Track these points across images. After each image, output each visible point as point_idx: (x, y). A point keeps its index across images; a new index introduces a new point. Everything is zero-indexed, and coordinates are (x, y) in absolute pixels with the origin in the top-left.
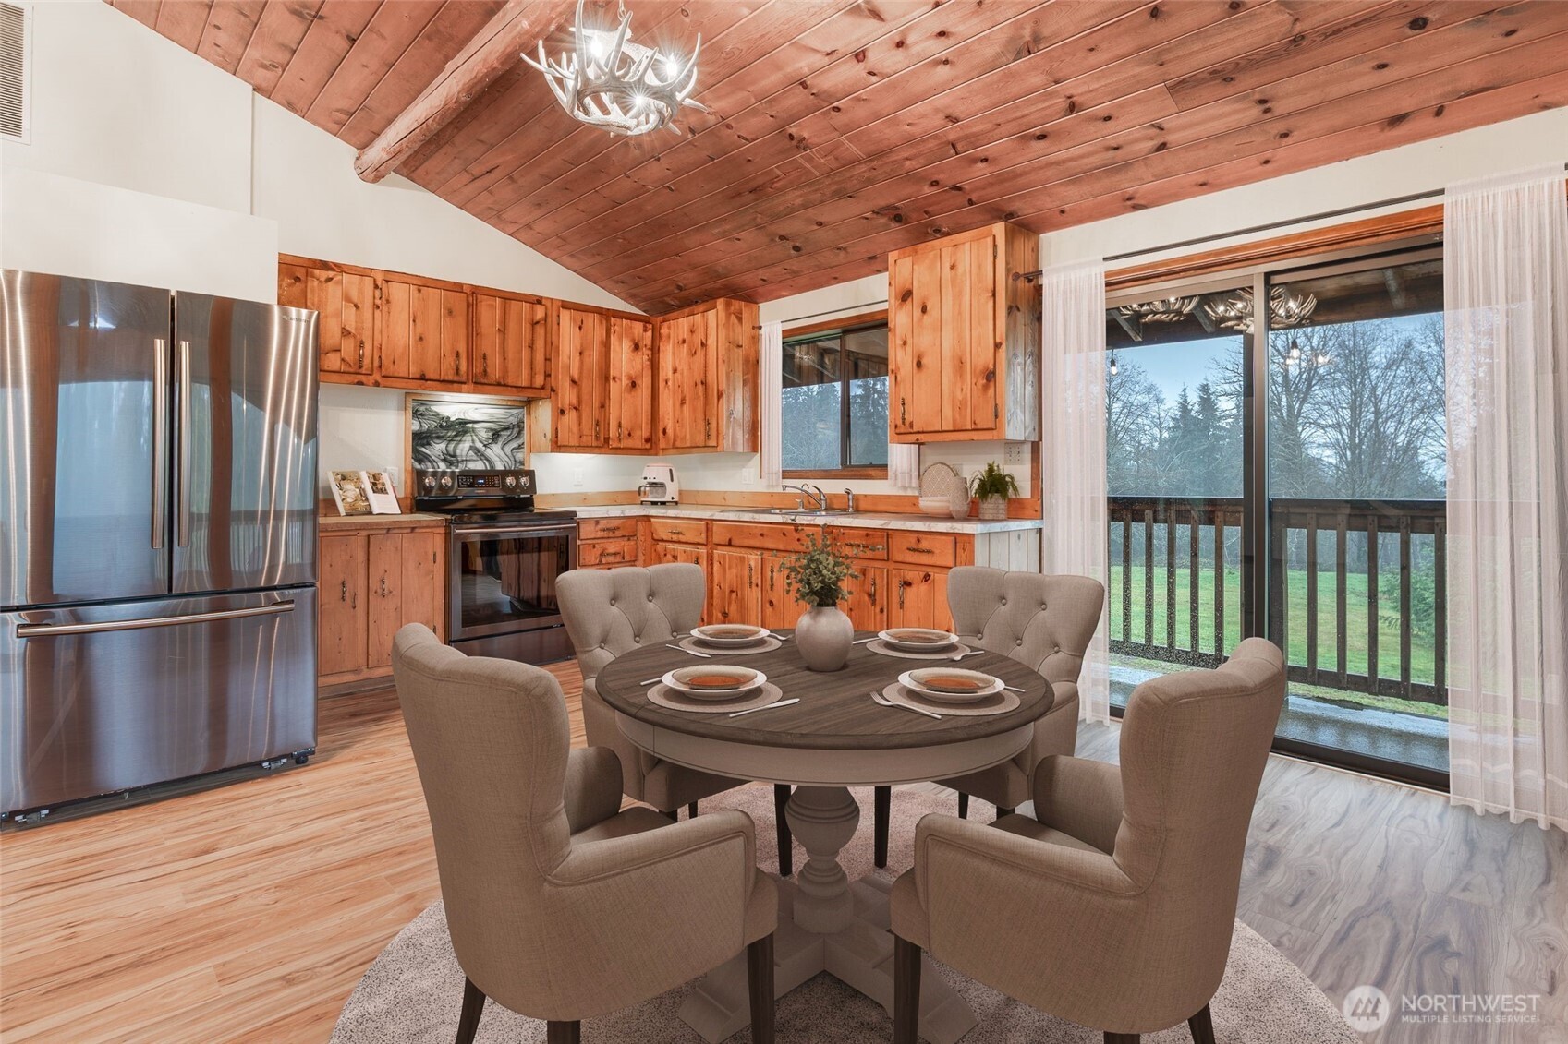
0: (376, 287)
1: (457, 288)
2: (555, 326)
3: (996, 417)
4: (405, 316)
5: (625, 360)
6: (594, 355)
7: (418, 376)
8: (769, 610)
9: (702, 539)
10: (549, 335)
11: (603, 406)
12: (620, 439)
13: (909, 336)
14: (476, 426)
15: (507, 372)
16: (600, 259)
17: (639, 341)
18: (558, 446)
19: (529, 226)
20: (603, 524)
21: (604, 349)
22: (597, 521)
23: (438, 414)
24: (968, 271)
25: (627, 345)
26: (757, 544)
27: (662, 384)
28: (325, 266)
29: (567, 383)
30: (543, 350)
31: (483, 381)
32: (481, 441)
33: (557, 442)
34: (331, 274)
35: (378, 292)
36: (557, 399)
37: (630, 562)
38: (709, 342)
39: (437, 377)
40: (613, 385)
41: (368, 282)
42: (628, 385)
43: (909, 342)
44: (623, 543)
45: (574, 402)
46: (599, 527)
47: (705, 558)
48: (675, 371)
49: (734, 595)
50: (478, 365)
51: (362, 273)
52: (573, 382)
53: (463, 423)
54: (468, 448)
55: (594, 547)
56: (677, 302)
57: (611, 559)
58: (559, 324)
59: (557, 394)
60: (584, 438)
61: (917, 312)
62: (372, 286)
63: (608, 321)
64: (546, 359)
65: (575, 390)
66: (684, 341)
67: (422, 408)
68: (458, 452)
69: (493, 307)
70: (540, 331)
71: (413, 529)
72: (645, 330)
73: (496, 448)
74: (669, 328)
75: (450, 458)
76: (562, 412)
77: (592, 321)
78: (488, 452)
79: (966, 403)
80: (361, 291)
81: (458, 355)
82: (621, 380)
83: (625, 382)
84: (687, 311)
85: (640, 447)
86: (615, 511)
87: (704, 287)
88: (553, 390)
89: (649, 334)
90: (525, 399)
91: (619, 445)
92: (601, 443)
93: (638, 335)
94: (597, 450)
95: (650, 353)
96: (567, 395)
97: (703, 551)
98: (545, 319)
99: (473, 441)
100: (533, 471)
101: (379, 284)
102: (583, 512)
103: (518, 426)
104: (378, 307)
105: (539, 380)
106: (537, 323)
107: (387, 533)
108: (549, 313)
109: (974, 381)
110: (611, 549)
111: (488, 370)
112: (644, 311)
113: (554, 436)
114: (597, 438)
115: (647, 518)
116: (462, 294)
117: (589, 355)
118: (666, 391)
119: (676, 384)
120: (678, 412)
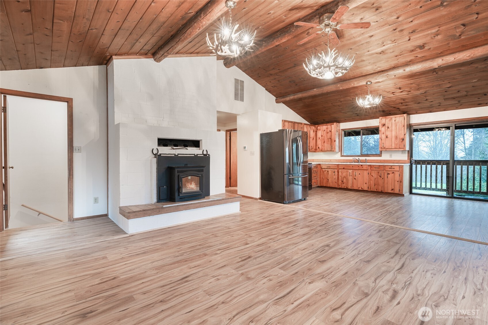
3: (404, 146)
8: (354, 180)
9: (336, 168)
12: (311, 149)
13: (384, 132)
24: (398, 121)
25: (312, 131)
26: (351, 168)
27: (318, 138)
38: (332, 131)
43: (385, 133)
46: (314, 166)
48: (322, 136)
49: (345, 178)
55: (313, 170)
57: (315, 172)
61: (386, 128)
66: (325, 130)
74: (320, 127)
79: (398, 144)
83: (312, 138)
84: (325, 125)
85: (314, 151)
86: (315, 163)
89: (315, 128)
93: (313, 129)
95: (315, 132)
97: (336, 170)
109: (399, 140)
110: (315, 170)
115: (320, 164)
118: (319, 140)
119: (322, 139)
120: (323, 144)
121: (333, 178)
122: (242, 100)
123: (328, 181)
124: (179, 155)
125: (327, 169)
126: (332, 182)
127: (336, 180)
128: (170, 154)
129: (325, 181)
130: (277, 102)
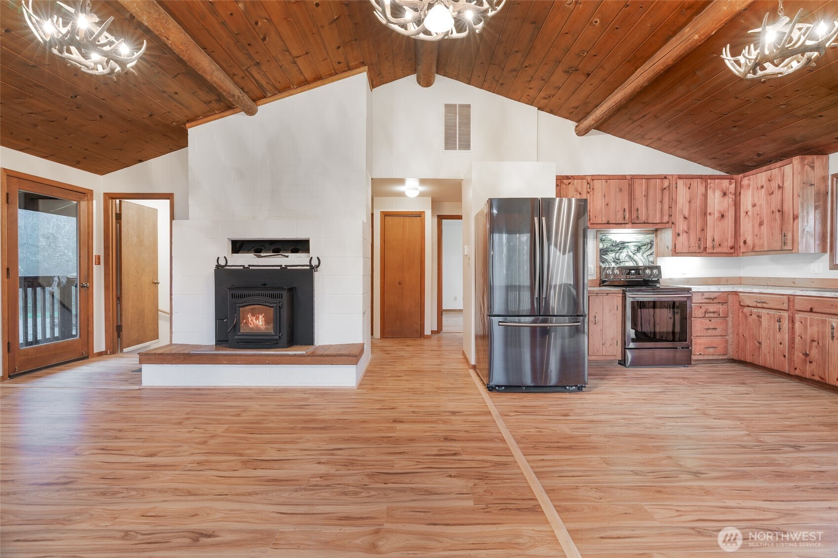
0: (588, 183)
1: (623, 177)
2: (674, 189)
4: (600, 195)
5: (716, 202)
6: (698, 202)
7: (606, 222)
9: (785, 306)
10: (671, 195)
11: (703, 230)
12: (713, 247)
14: (629, 244)
15: (649, 216)
16: (703, 148)
17: (726, 190)
18: (675, 253)
19: (660, 139)
20: (706, 295)
21: (704, 198)
22: (703, 293)
23: (611, 240)
25: (718, 194)
27: (742, 214)
28: (568, 178)
29: (682, 219)
30: (668, 203)
31: (636, 222)
32: (631, 252)
33: (675, 251)
34: (570, 181)
35: (588, 185)
36: (675, 228)
37: (723, 317)
38: (786, 185)
39: (615, 222)
40: (709, 218)
41: (585, 182)
42: (719, 216)
44: (719, 306)
45: (686, 229)
46: (704, 297)
47: (787, 319)
48: (754, 206)
49: (815, 344)
50: (634, 214)
51: (582, 178)
52: (685, 218)
53: (623, 243)
54: (625, 255)
55: (701, 307)
56: (755, 164)
57: (711, 315)
58: (676, 188)
59: (676, 225)
60: (691, 248)
62: (586, 183)
63: (706, 182)
64: (669, 208)
65: (686, 222)
66: (762, 187)
67: (604, 237)
68: (621, 258)
69: (641, 184)
70: (666, 192)
71: (608, 294)
72: (730, 184)
73: (639, 255)
74: (749, 180)
75: (617, 260)
76: (679, 235)
77: (697, 184)
78: (635, 257)
80: (582, 186)
81: (624, 211)
82: (714, 214)
83: (717, 215)
84: (764, 168)
85: (727, 252)
86: (714, 288)
87: (781, 151)
88: (673, 223)
89: (733, 185)
90: (654, 229)
91: (713, 251)
92: (702, 250)
93: (726, 187)
94: (698, 254)
95: (733, 197)
96: (681, 225)
97: (785, 315)
98: (669, 186)
99: (628, 252)
100: (660, 266)
101: (589, 182)
102: (695, 288)
103: (651, 243)
104: (589, 192)
105: (666, 219)
106: (665, 189)
107: (596, 295)
108: (671, 182)
110: (711, 310)
111: (639, 216)
112: (726, 173)
113: (674, 247)
114: (699, 247)
115: (736, 293)
116: (626, 180)
117: (695, 202)
118: (747, 218)
119: (755, 213)
120: (756, 230)
121: (774, 338)
122: (466, 145)
123: (760, 348)
124: (251, 268)
125: (756, 307)
126: (771, 351)
127: (784, 347)
128: (235, 266)
129: (749, 346)
130: (581, 132)
